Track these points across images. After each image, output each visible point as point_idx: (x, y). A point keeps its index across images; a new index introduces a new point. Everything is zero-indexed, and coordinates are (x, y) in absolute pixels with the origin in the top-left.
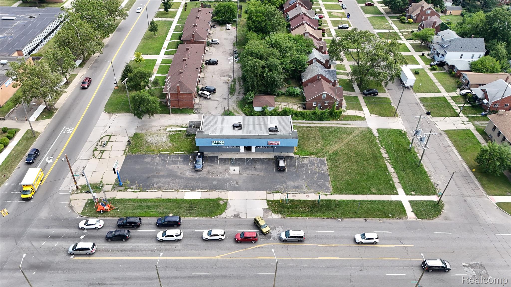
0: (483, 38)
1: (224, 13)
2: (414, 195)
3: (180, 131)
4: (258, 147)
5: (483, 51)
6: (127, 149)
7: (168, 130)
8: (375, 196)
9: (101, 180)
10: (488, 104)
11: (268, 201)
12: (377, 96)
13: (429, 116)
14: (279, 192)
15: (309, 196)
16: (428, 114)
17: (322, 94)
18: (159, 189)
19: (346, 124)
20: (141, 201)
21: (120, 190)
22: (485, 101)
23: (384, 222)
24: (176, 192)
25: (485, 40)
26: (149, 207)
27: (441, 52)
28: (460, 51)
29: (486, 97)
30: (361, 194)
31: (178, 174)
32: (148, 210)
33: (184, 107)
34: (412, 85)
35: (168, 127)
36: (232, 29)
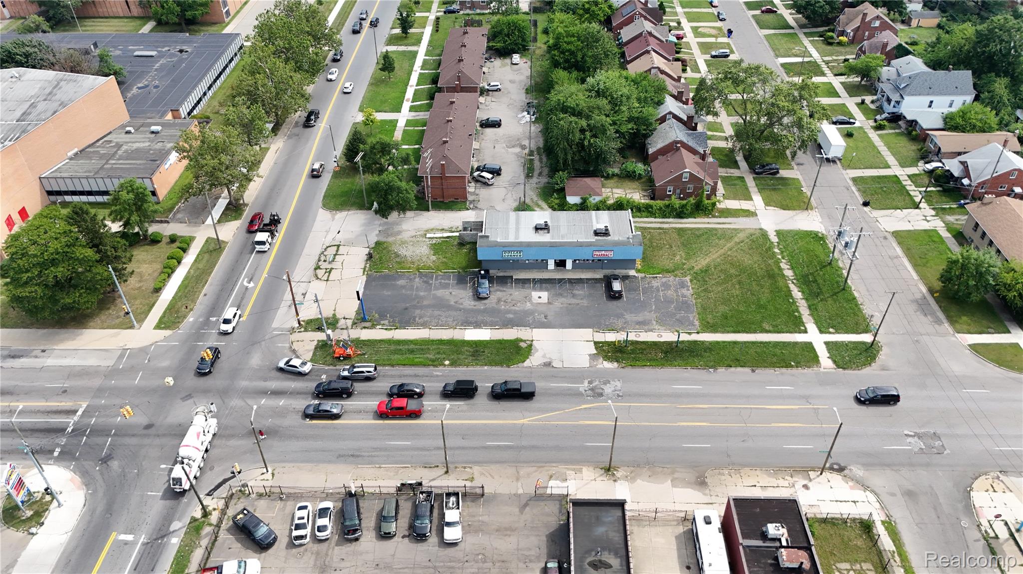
0: (970, 72)
1: (508, 35)
2: (833, 333)
3: (448, 237)
4: (577, 262)
5: (970, 94)
6: (368, 265)
7: (428, 235)
8: (770, 334)
9: (333, 312)
10: (970, 185)
11: (596, 343)
12: (778, 176)
13: (867, 209)
14: (613, 330)
15: (661, 336)
16: (866, 204)
17: (682, 174)
18: (425, 325)
19: (723, 223)
20: (399, 342)
21: (365, 328)
22: (966, 181)
23: (782, 374)
24: (452, 330)
25: (973, 74)
26: (412, 352)
27: (895, 97)
28: (928, 95)
29: (967, 174)
30: (747, 332)
31: (452, 303)
32: (411, 356)
33: (452, 200)
34: (839, 155)
35: (427, 231)
36: (522, 62)
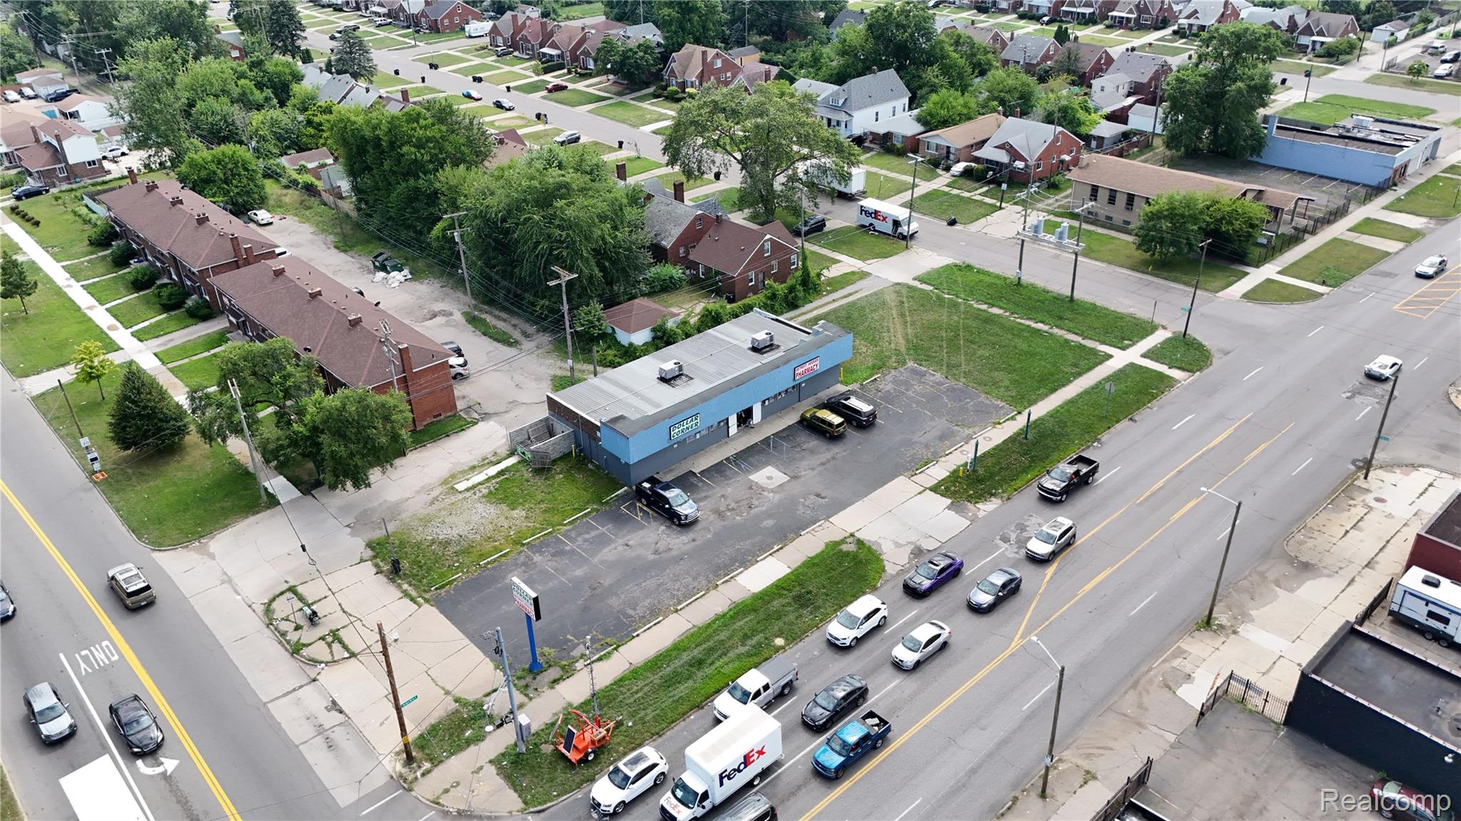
0: (892, 72)
2: (1130, 346)
3: (501, 473)
4: (767, 403)
5: (902, 96)
6: (405, 586)
7: (460, 487)
8: (1085, 376)
10: (1027, 166)
11: (934, 489)
12: (826, 229)
13: (958, 227)
15: (991, 439)
17: (763, 245)
19: (850, 295)
20: (654, 664)
21: (556, 681)
22: (1019, 164)
25: (896, 72)
28: (873, 105)
29: (1015, 154)
